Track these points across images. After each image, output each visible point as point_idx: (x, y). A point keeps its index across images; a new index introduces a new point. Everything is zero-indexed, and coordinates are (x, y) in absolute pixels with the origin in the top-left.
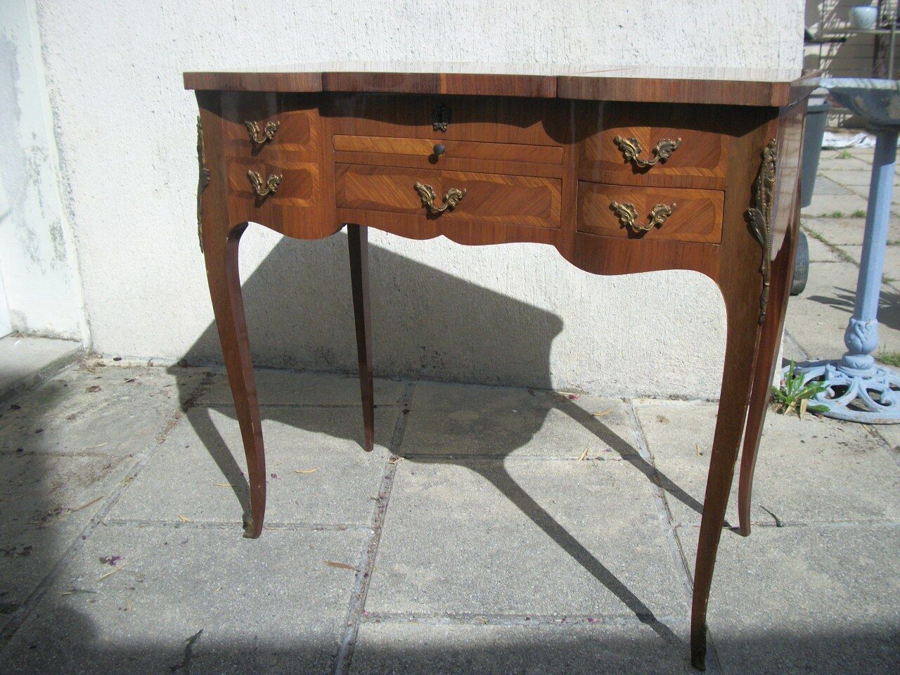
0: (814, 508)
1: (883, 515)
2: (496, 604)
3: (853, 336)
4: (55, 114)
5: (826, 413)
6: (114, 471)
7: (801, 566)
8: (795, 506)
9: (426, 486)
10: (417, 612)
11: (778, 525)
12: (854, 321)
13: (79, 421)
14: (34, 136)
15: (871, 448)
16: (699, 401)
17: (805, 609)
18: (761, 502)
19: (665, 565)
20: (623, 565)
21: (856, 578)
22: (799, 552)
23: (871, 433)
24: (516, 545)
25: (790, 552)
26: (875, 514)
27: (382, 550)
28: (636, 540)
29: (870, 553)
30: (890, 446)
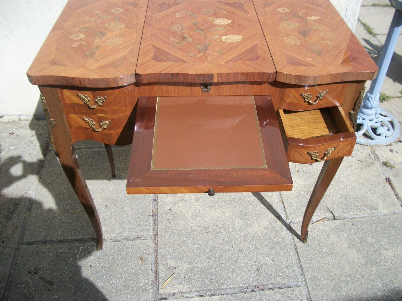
0: (349, 206)
1: (378, 209)
2: (217, 282)
3: (367, 102)
7: (345, 245)
8: (340, 206)
10: (183, 290)
11: (334, 219)
12: (369, 94)
15: (372, 163)
17: (347, 272)
18: (326, 204)
19: (287, 249)
20: (269, 251)
21: (367, 251)
22: (344, 236)
23: (372, 152)
24: (220, 242)
25: (340, 236)
26: (375, 209)
27: (160, 251)
28: (274, 233)
29: (373, 235)
30: (380, 161)
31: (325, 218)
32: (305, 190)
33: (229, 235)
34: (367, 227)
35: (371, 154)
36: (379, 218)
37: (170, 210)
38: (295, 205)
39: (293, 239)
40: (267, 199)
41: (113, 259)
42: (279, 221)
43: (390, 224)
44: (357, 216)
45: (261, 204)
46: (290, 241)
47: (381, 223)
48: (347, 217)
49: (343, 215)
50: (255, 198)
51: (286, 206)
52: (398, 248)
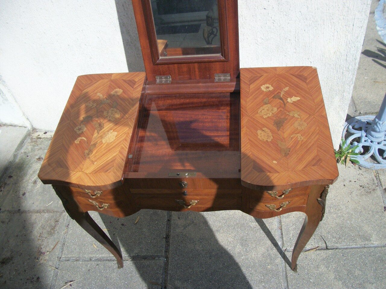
0: (343, 236)
1: (371, 240)
3: (375, 126)
5: (358, 164)
6: (59, 223)
7: (332, 276)
8: (335, 235)
12: (377, 120)
15: (374, 190)
18: (321, 233)
19: (278, 277)
20: (262, 278)
21: (352, 284)
22: (332, 267)
23: (376, 176)
24: (221, 266)
25: (329, 267)
26: (367, 240)
27: (170, 272)
28: (268, 261)
29: (361, 267)
30: (382, 188)
31: (318, 247)
33: (229, 260)
34: (356, 259)
35: (375, 179)
36: (369, 250)
38: (292, 232)
39: (285, 267)
40: (267, 225)
41: (131, 277)
42: (275, 248)
43: (379, 257)
44: (349, 247)
45: (262, 230)
46: (283, 269)
47: (371, 255)
48: (340, 247)
49: (336, 245)
50: (257, 224)
51: (283, 234)
52: (382, 282)
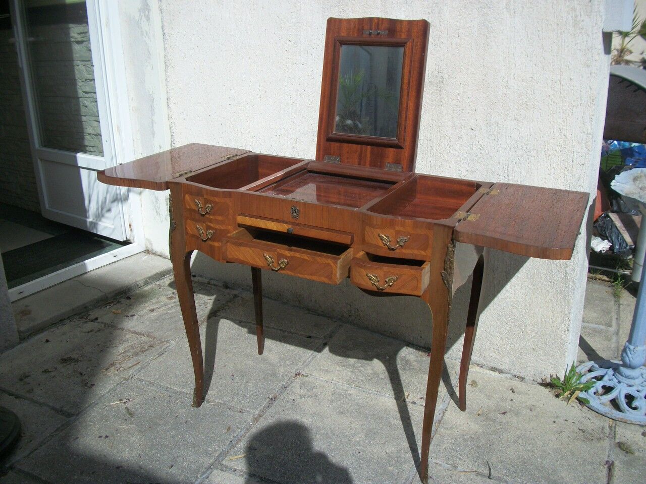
0: (521, 471)
3: (625, 355)
4: (172, 135)
5: (587, 405)
6: (154, 349)
8: (509, 467)
9: (302, 397)
10: (246, 471)
11: (488, 477)
12: (627, 345)
13: (154, 314)
14: (160, 147)
15: (600, 439)
16: (509, 375)
18: (489, 458)
20: (373, 476)
23: (610, 426)
27: (253, 430)
28: (393, 462)
30: (614, 440)
31: (476, 471)
32: (473, 436)
35: (607, 429)
37: (294, 400)
42: (410, 453)
46: (409, 477)
49: (505, 477)
